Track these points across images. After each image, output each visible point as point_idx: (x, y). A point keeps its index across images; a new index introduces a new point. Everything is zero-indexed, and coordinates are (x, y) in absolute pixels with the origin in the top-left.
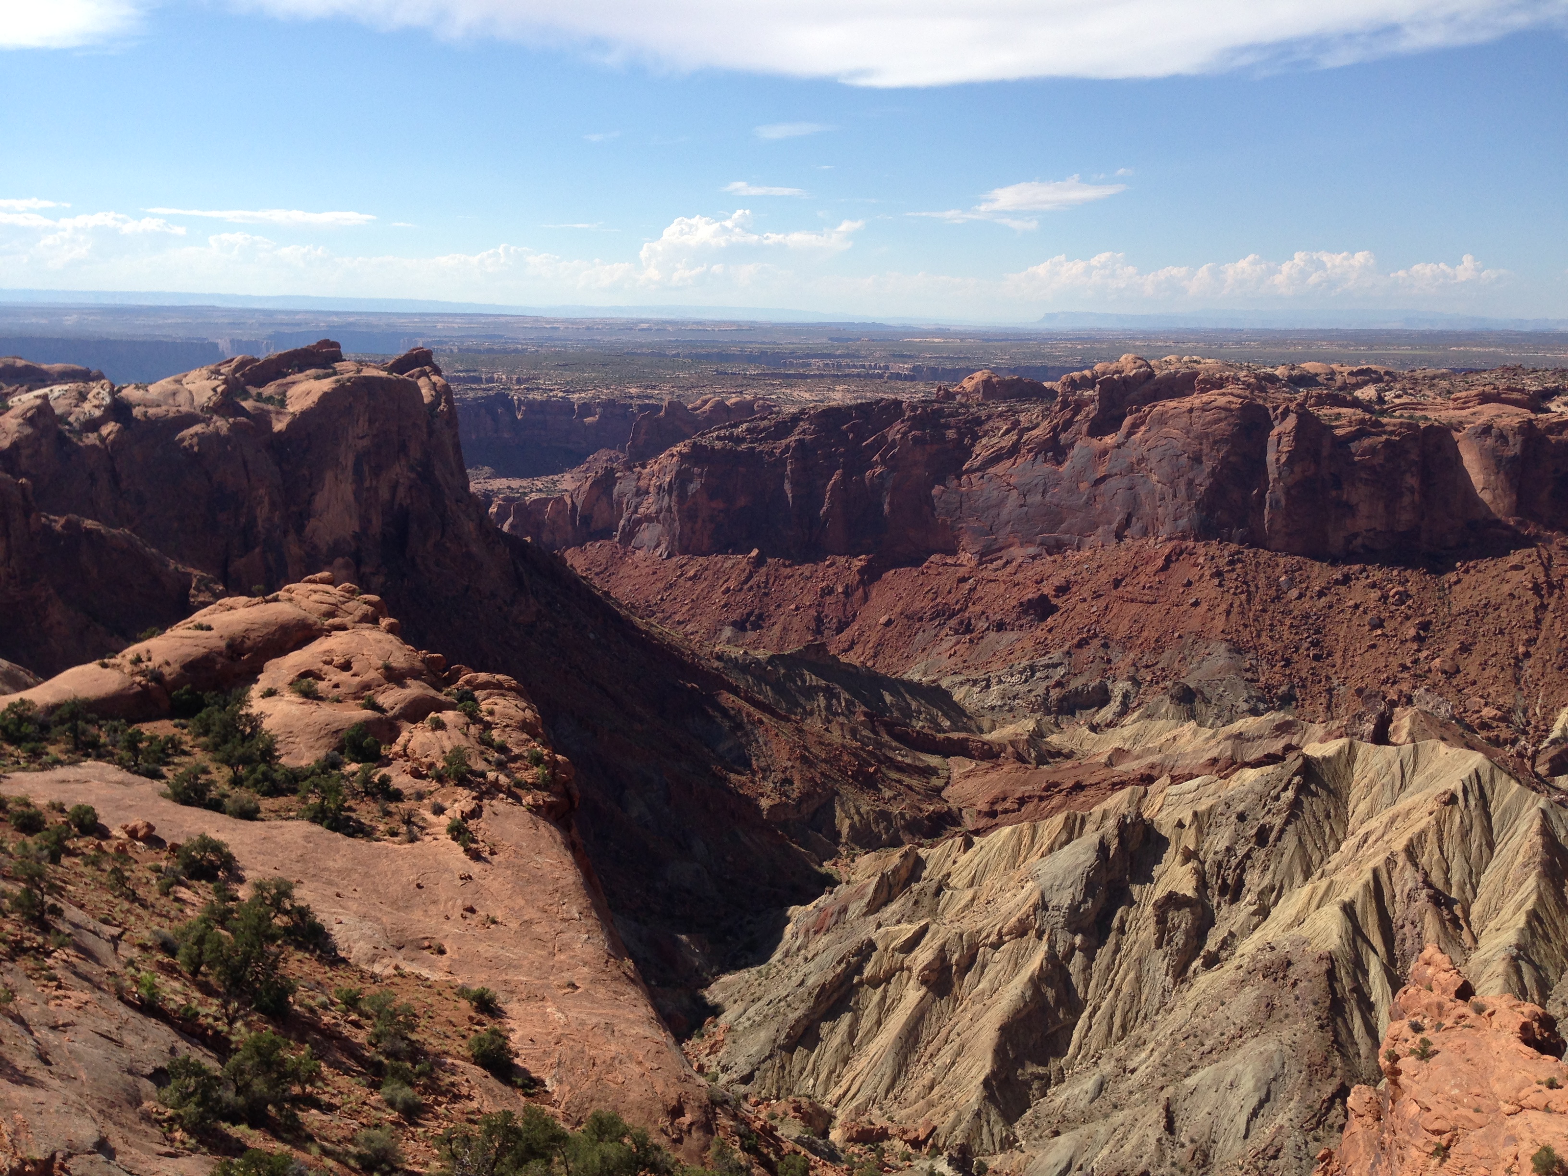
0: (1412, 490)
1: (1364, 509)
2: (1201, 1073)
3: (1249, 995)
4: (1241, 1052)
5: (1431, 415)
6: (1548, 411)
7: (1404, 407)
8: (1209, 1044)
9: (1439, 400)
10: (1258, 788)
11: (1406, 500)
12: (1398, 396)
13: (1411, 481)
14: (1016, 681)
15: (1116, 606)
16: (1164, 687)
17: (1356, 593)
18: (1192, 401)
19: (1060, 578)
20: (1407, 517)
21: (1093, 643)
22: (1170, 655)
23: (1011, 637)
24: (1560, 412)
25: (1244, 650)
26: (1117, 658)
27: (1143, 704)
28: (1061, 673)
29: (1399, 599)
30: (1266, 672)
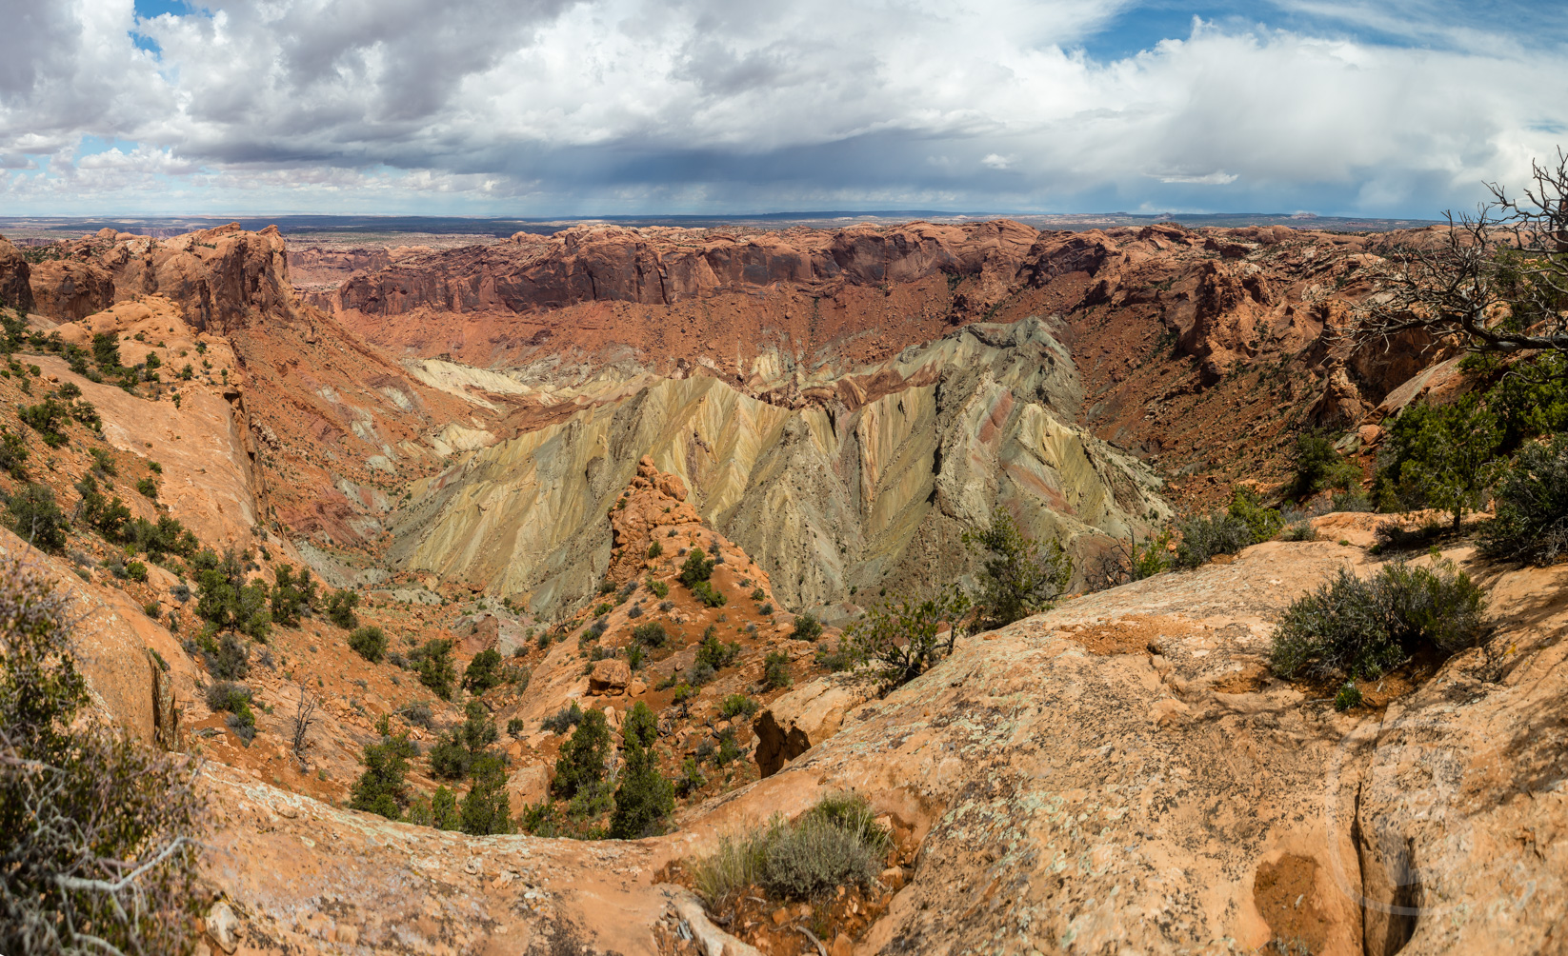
9: (701, 239)
14: (537, 367)
15: (580, 331)
16: (600, 366)
17: (675, 319)
18: (606, 241)
19: (554, 320)
20: (692, 287)
21: (570, 349)
22: (603, 351)
23: (535, 348)
24: (743, 242)
25: (633, 346)
26: (581, 354)
27: (594, 374)
28: (557, 362)
29: (691, 320)
30: (643, 355)
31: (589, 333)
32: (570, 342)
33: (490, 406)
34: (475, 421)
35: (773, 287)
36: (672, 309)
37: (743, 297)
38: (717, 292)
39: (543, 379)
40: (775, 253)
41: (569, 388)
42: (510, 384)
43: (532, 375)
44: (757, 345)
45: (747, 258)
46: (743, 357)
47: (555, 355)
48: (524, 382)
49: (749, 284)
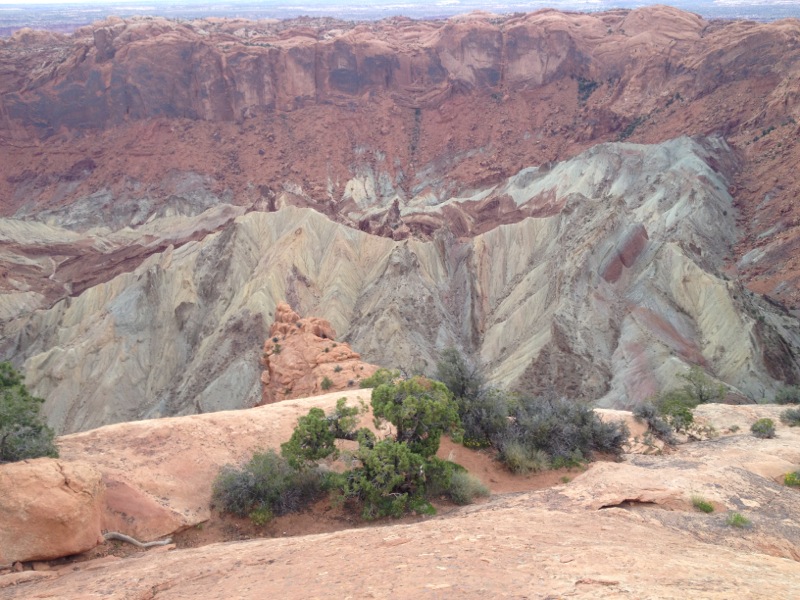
0: (268, 83)
1: (248, 95)
2: (212, 384)
3: (228, 343)
4: (228, 369)
5: (271, 43)
6: (323, 38)
7: (258, 40)
8: (213, 370)
9: (274, 35)
10: (217, 243)
11: (266, 88)
12: (255, 34)
13: (267, 78)
14: (82, 208)
15: (131, 159)
16: (165, 199)
17: (251, 138)
18: (151, 41)
19: (96, 147)
20: (268, 97)
21: (122, 181)
22: (165, 181)
23: (74, 184)
24: (328, 39)
25: (202, 174)
26: (137, 187)
27: (156, 210)
28: (107, 200)
29: (271, 139)
30: (215, 184)
31: (143, 159)
32: (120, 174)
33: (30, 261)
34: (15, 283)
35: (366, 96)
36: (246, 125)
37: (330, 109)
38: (299, 102)
39: (92, 221)
40: (368, 53)
41: (128, 229)
42: (50, 231)
43: (76, 217)
44: (350, 166)
45: (332, 59)
46: (334, 180)
47: (103, 191)
48: (70, 227)
49: (337, 93)
